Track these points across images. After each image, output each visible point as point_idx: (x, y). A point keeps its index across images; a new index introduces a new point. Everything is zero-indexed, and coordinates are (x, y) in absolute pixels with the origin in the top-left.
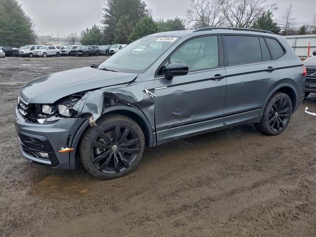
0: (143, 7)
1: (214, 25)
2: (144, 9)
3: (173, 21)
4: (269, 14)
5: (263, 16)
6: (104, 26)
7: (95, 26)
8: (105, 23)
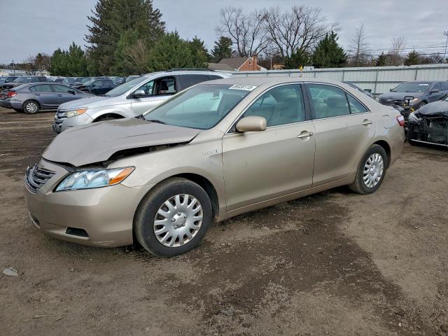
0: (156, 18)
1: (253, 50)
2: (158, 21)
3: (190, 43)
4: (333, 36)
5: (326, 39)
6: (90, 45)
7: (74, 45)
8: (92, 41)
